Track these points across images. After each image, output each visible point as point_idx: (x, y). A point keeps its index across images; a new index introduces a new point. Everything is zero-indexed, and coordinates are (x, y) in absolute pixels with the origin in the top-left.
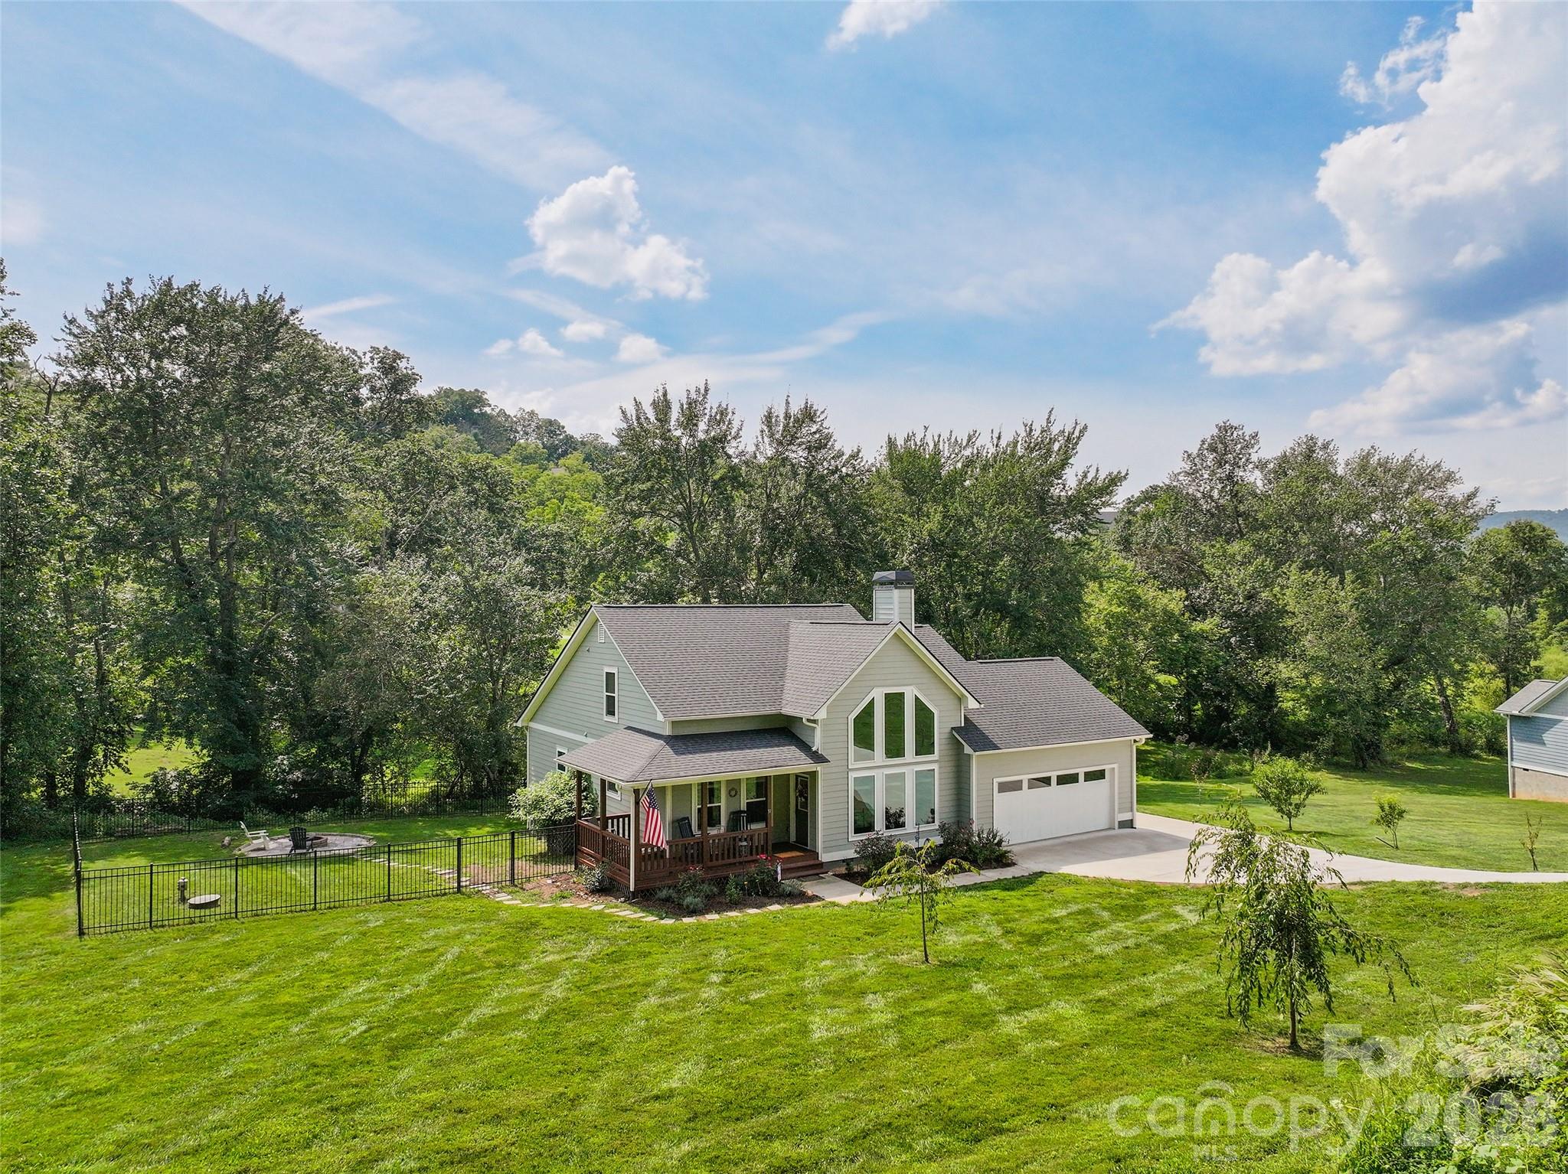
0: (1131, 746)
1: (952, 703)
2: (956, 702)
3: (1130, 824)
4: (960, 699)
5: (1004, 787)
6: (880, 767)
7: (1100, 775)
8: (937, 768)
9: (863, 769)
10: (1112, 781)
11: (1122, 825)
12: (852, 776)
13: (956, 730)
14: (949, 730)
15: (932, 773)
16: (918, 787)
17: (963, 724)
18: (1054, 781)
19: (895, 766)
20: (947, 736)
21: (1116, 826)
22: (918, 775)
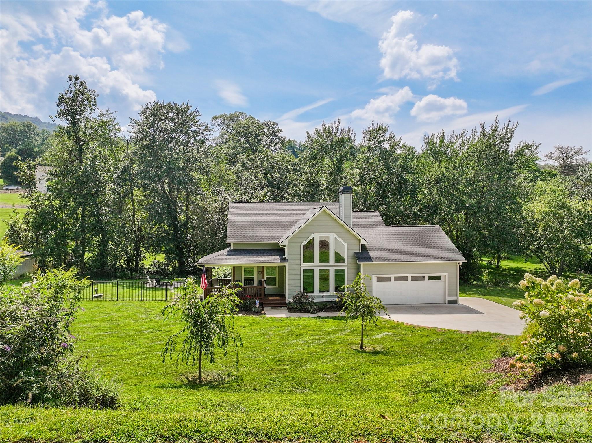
0: (457, 266)
1: (356, 241)
2: (358, 241)
3: (455, 302)
4: (359, 240)
5: (379, 279)
6: (316, 266)
7: (438, 278)
8: (346, 268)
9: (308, 266)
10: (445, 281)
11: (450, 302)
12: (302, 269)
13: (356, 253)
14: (353, 253)
15: (343, 270)
16: (336, 276)
17: (360, 251)
18: (409, 279)
19: (324, 266)
20: (352, 255)
21: (447, 302)
22: (336, 271)
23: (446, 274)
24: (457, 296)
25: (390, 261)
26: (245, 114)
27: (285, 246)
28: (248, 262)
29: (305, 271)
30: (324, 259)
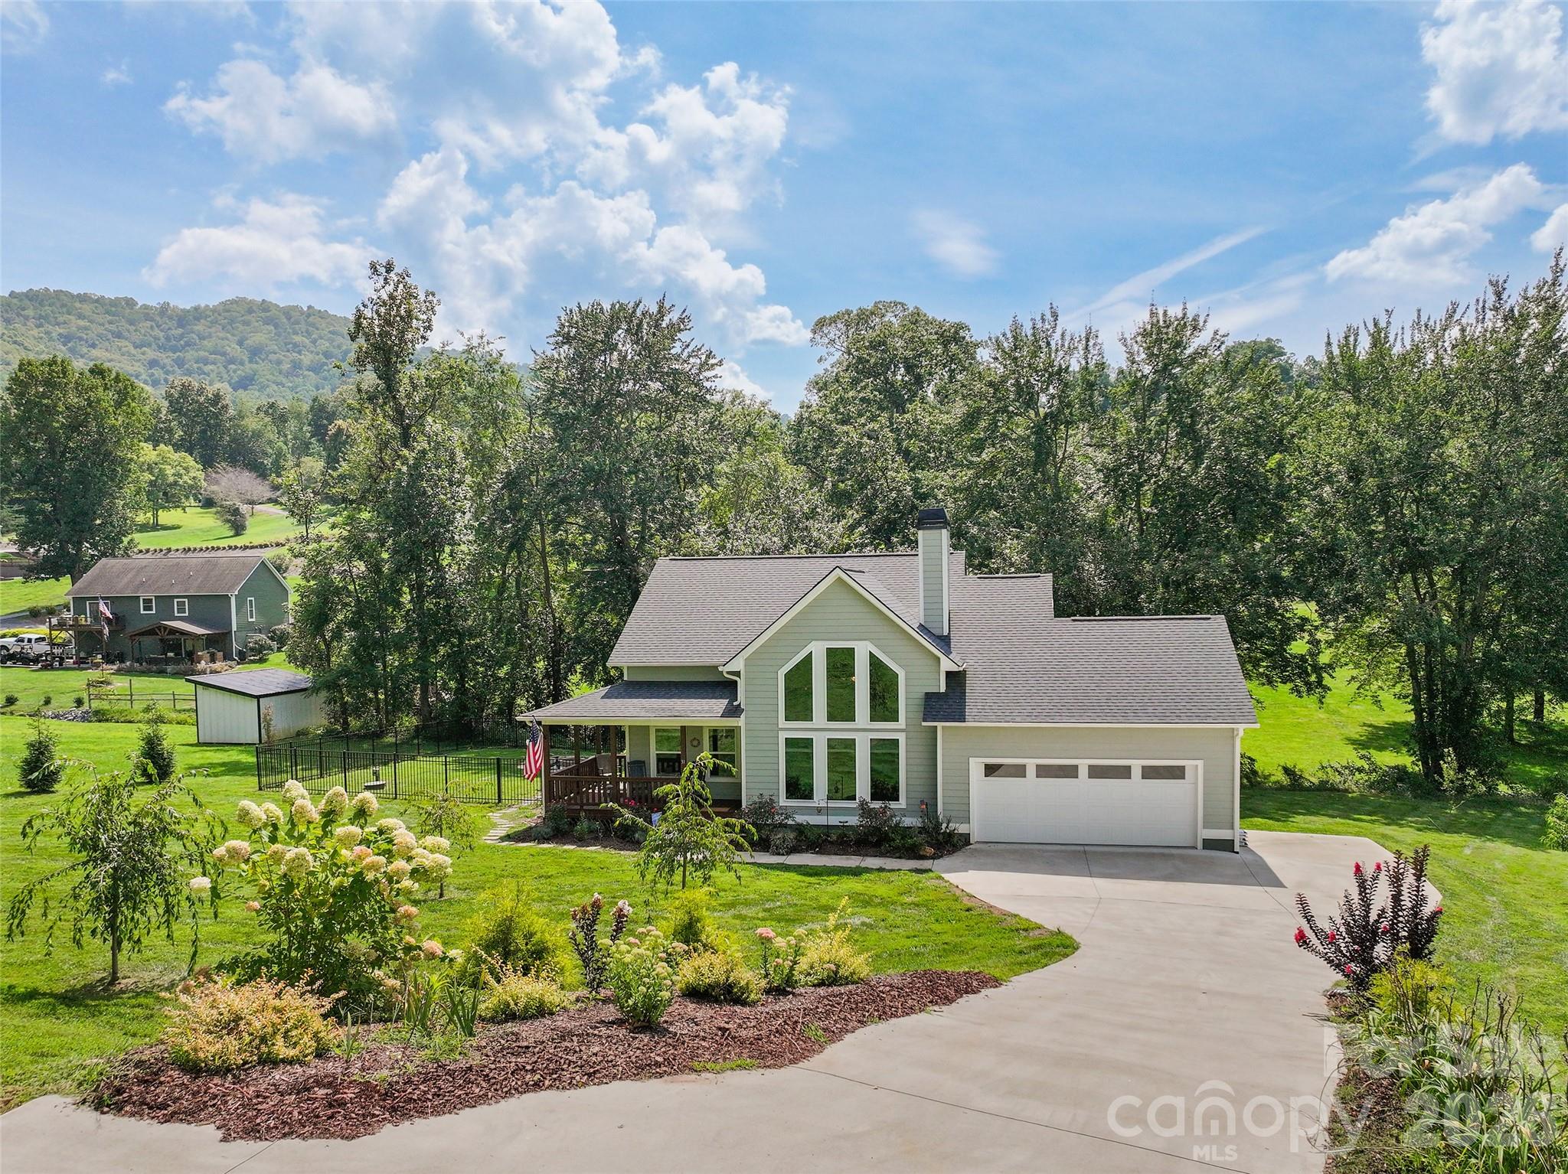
0: (1232, 738)
1: (928, 663)
6: (820, 730)
7: (1177, 773)
8: (902, 738)
9: (797, 730)
10: (1196, 784)
11: (1209, 844)
12: (783, 736)
13: (929, 696)
14: (922, 695)
15: (895, 743)
16: (875, 758)
17: (943, 689)
18: (1083, 772)
19: (841, 730)
20: (917, 702)
21: (1200, 845)
22: (875, 744)
23: (1200, 763)
24: (1232, 828)
25: (1018, 719)
26: (903, 305)
27: (738, 674)
28: (643, 714)
29: (789, 742)
30: (840, 709)
